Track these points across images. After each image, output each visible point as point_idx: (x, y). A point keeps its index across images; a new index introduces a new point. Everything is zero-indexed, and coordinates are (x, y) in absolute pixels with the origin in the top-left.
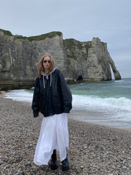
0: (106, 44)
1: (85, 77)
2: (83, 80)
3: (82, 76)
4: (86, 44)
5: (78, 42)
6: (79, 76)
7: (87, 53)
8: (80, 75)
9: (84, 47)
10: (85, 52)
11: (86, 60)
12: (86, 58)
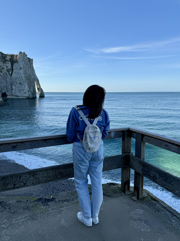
0: (32, 60)
1: (9, 94)
4: (10, 58)
5: (1, 53)
6: (3, 93)
7: (12, 68)
8: (4, 92)
9: (9, 61)
10: (10, 67)
11: (11, 76)
12: (11, 74)
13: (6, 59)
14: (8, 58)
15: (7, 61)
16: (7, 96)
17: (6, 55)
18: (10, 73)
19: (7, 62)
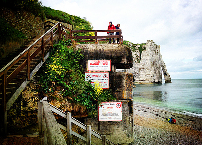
0: (159, 46)
1: (137, 79)
2: (135, 82)
3: (135, 77)
4: (139, 47)
5: (132, 44)
7: (141, 55)
9: (138, 50)
11: (139, 63)
13: (136, 48)
17: (136, 45)
18: (139, 60)
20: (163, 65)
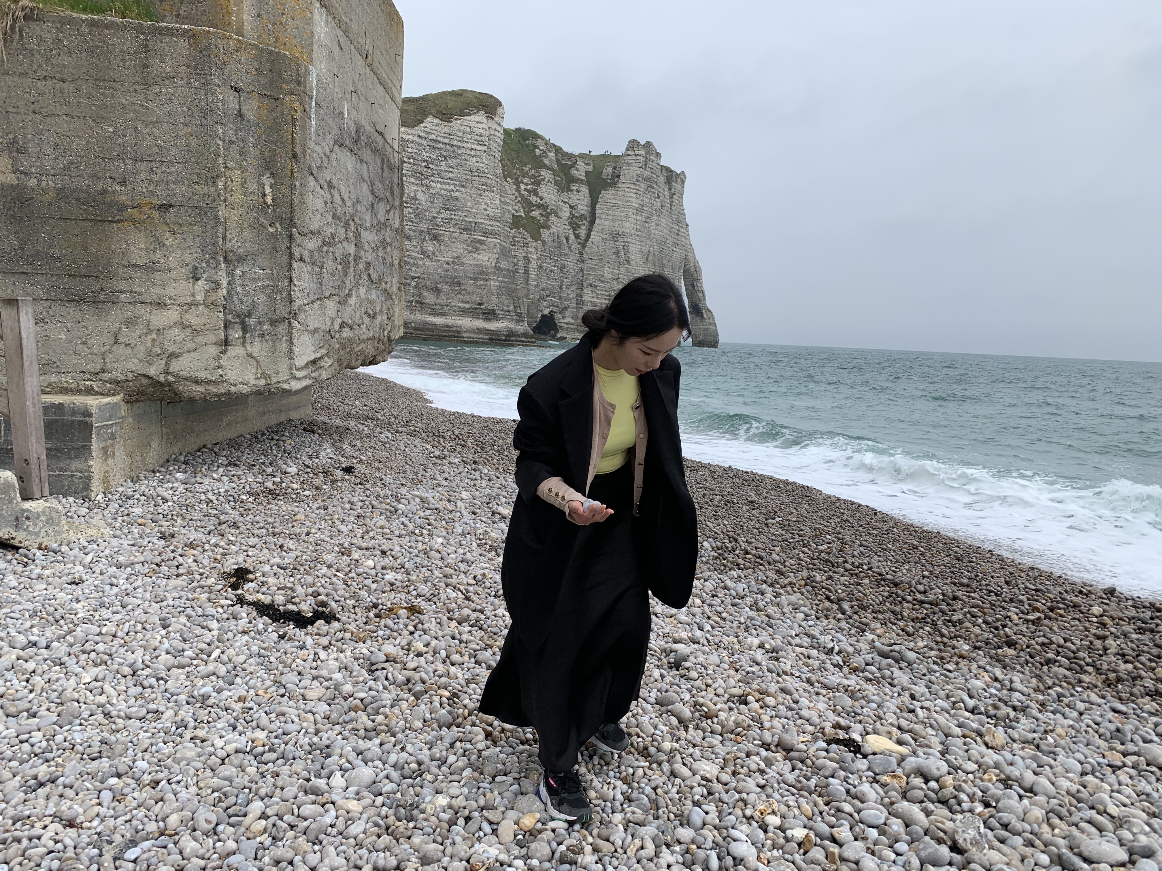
0: (681, 178)
1: (567, 324)
2: (558, 336)
3: (558, 316)
4: (590, 168)
5: (558, 150)
6: (543, 316)
7: (593, 212)
8: (546, 312)
9: (581, 181)
10: (583, 208)
11: (584, 246)
12: (583, 236)
13: (574, 172)
14: (580, 170)
15: (576, 180)
16: (557, 331)
17: (575, 157)
18: (582, 232)
19: (574, 187)
20: (692, 269)
